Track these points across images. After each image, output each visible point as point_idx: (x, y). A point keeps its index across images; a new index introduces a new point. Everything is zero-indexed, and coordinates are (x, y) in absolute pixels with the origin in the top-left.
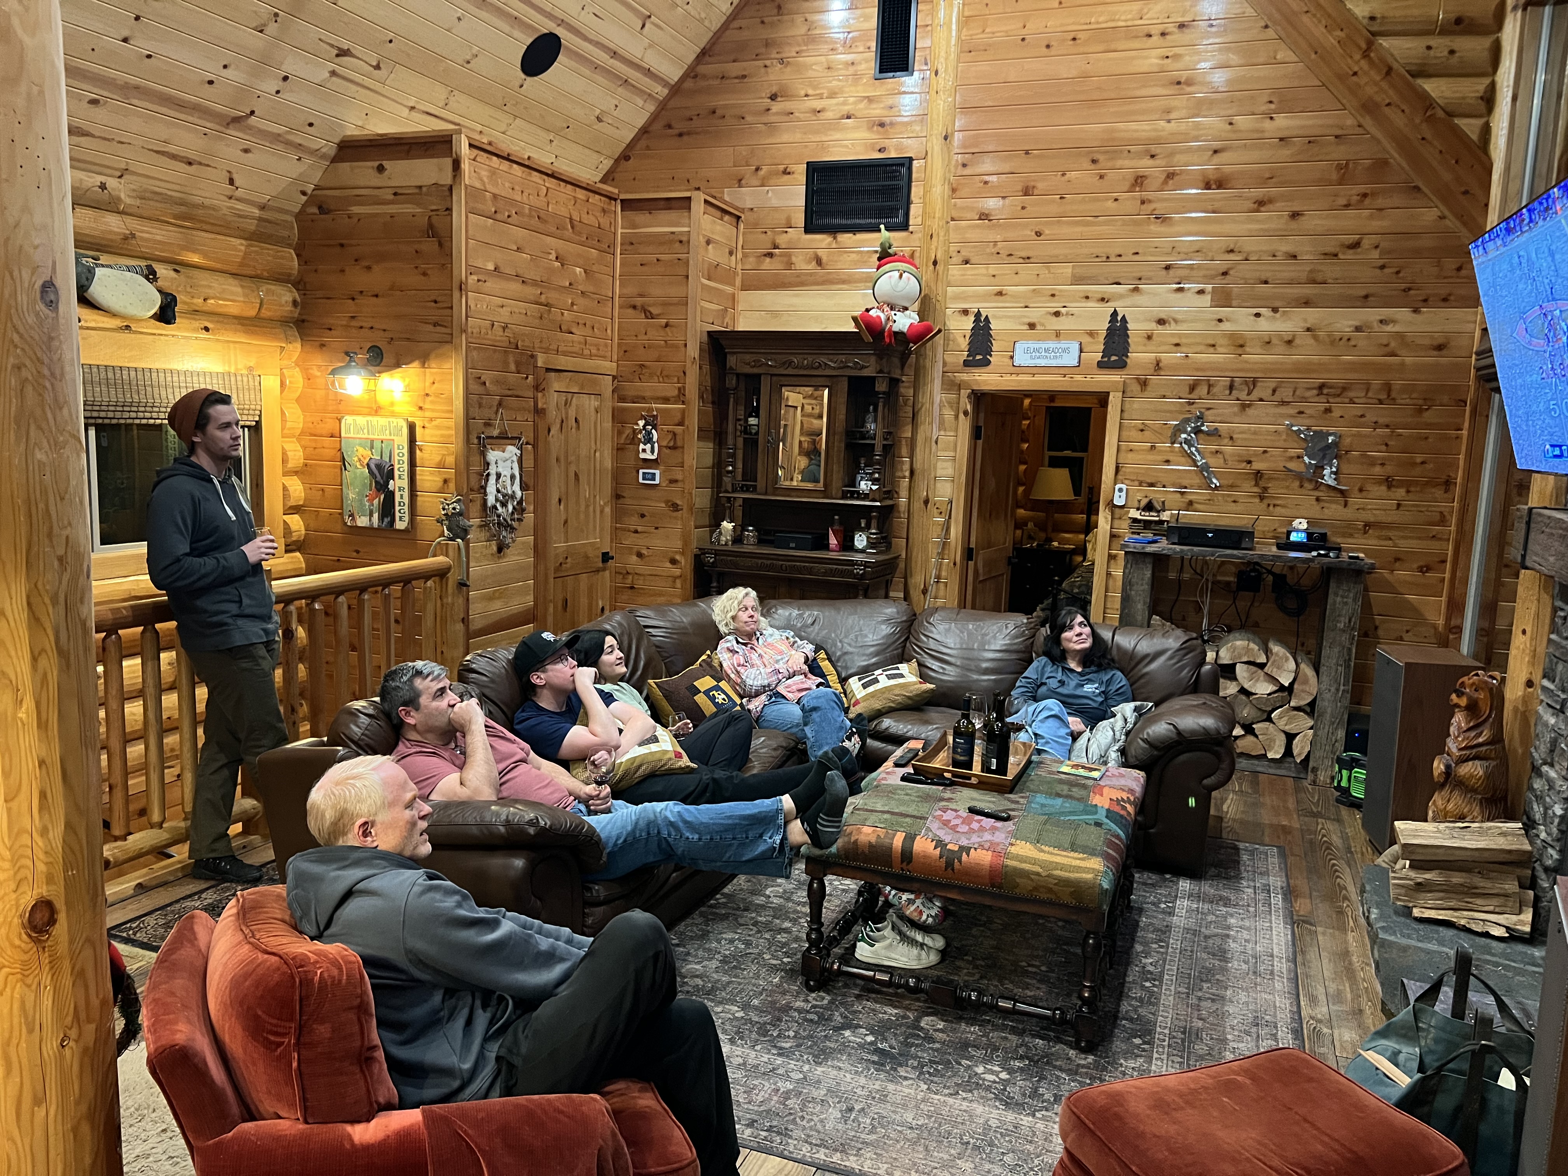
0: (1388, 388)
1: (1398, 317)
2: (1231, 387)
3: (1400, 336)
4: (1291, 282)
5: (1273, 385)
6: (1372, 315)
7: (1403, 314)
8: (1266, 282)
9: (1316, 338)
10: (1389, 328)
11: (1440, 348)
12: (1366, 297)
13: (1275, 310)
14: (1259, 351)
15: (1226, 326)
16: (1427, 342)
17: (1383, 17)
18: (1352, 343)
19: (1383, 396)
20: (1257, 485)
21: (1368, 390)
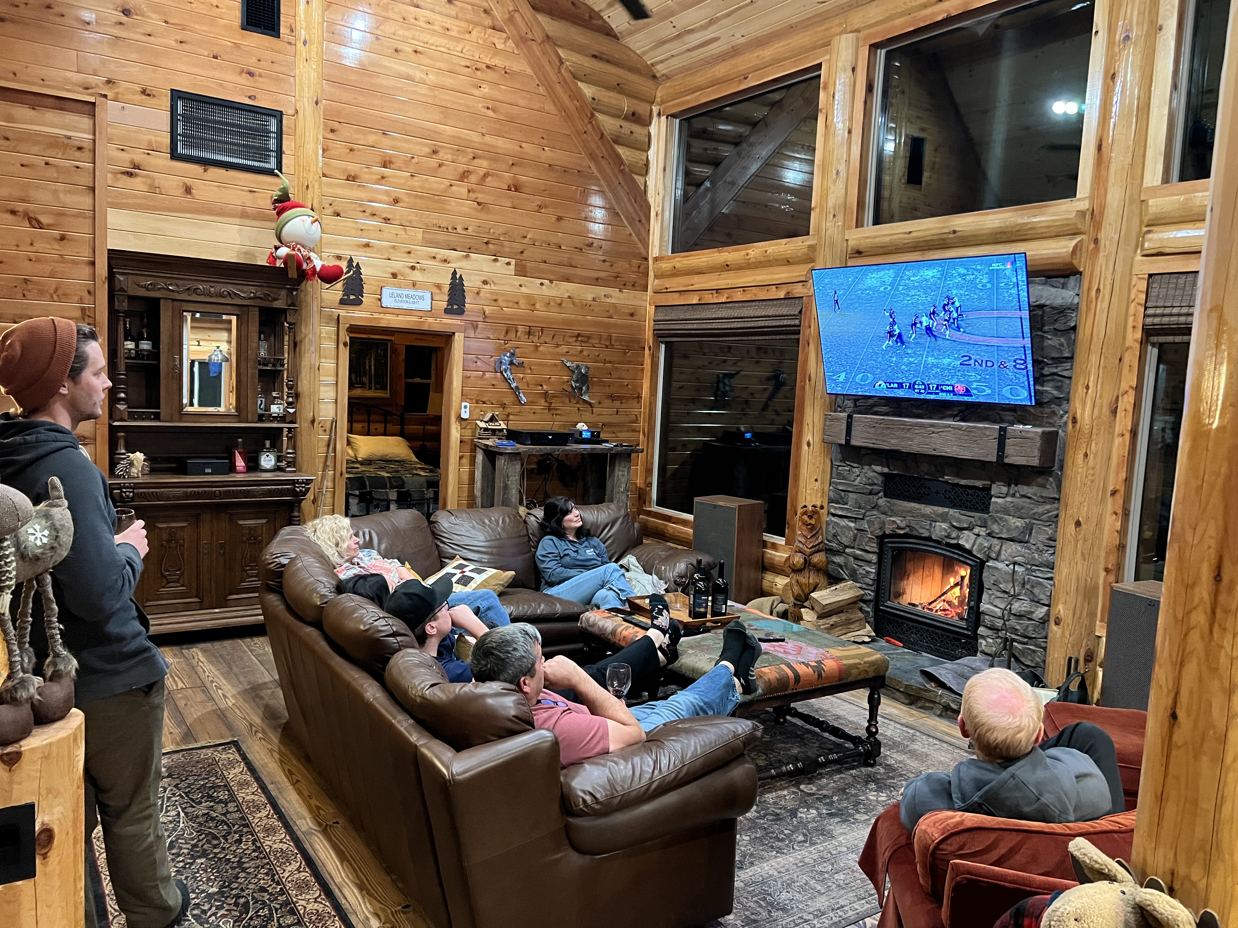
0: (610, 338)
1: (613, 294)
2: (529, 333)
3: (614, 306)
4: (560, 264)
5: (553, 333)
6: (601, 291)
7: (614, 292)
8: (545, 262)
9: (574, 303)
10: (608, 300)
11: (632, 315)
12: (597, 279)
13: (551, 281)
14: (544, 309)
15: (523, 289)
16: (627, 311)
17: (599, 100)
18: (591, 308)
19: (608, 343)
20: (546, 401)
21: (600, 339)
